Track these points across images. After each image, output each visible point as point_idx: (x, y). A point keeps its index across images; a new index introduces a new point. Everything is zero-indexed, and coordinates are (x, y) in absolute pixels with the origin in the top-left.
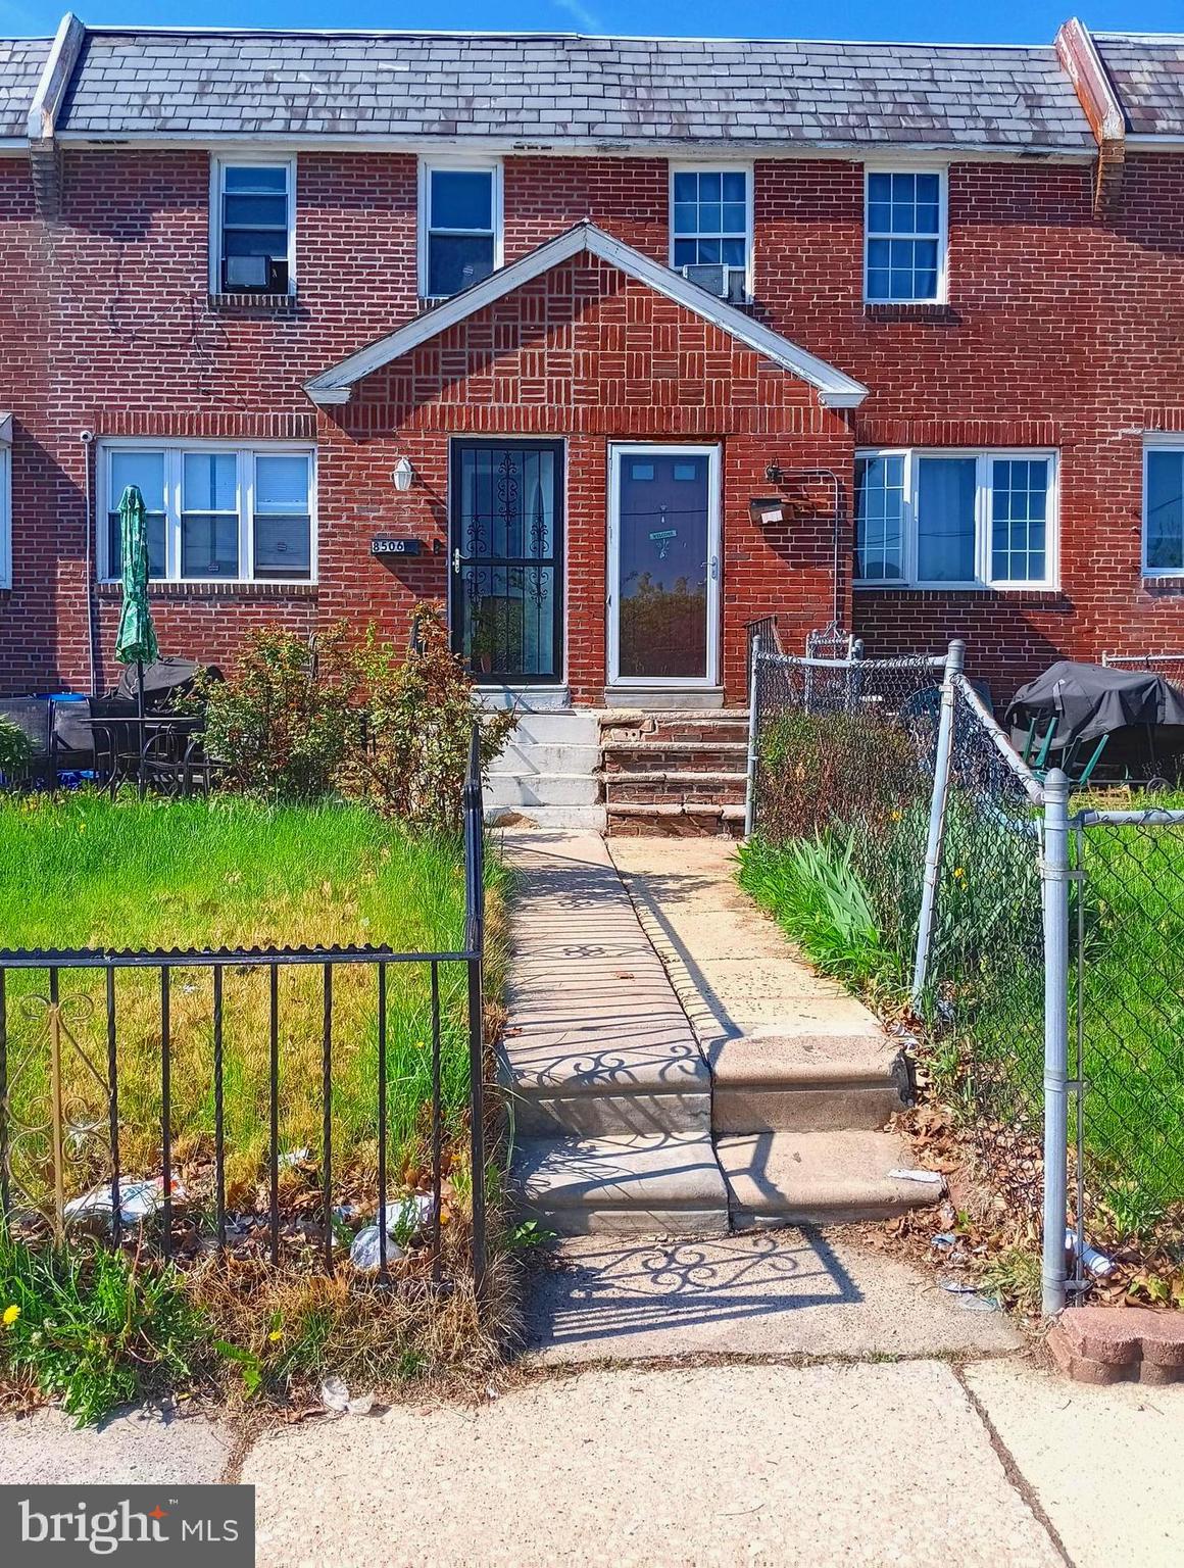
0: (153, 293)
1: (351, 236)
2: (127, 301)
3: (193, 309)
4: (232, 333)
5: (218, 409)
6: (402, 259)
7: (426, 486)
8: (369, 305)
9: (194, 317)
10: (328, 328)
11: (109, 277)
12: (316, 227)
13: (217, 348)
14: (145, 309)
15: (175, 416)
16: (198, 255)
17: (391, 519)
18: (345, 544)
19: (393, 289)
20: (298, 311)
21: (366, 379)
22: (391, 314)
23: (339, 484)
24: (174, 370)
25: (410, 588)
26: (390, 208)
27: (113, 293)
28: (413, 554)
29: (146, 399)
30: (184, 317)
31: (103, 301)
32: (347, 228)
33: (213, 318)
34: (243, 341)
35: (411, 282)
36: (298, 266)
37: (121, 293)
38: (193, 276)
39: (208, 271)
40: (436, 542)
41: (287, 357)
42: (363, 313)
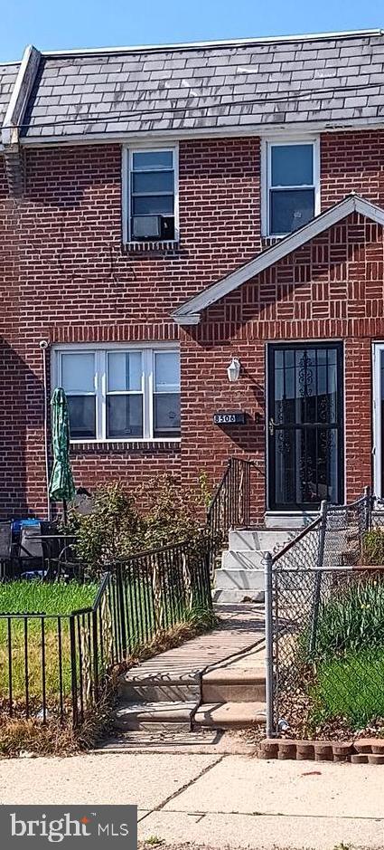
0: (86, 245)
1: (215, 197)
2: (69, 251)
3: (111, 254)
4: (137, 269)
5: (129, 322)
6: (251, 212)
7: (250, 377)
8: (228, 245)
9: (112, 260)
10: (201, 262)
11: (57, 235)
12: (192, 193)
13: (128, 280)
14: (81, 256)
15: (101, 328)
16: (114, 217)
17: (228, 400)
18: (198, 417)
19: (245, 233)
20: (180, 251)
21: (210, 307)
22: (243, 250)
23: (194, 377)
24: (99, 296)
25: (241, 446)
26: (242, 176)
27: (60, 246)
28: (241, 423)
29: (82, 317)
30: (106, 260)
31: (54, 252)
32: (213, 192)
33: (125, 260)
34: (144, 274)
35: (256, 227)
36: (180, 220)
37: (65, 245)
38: (111, 231)
39: (121, 227)
40: (257, 414)
41: (173, 284)
42: (224, 251)
